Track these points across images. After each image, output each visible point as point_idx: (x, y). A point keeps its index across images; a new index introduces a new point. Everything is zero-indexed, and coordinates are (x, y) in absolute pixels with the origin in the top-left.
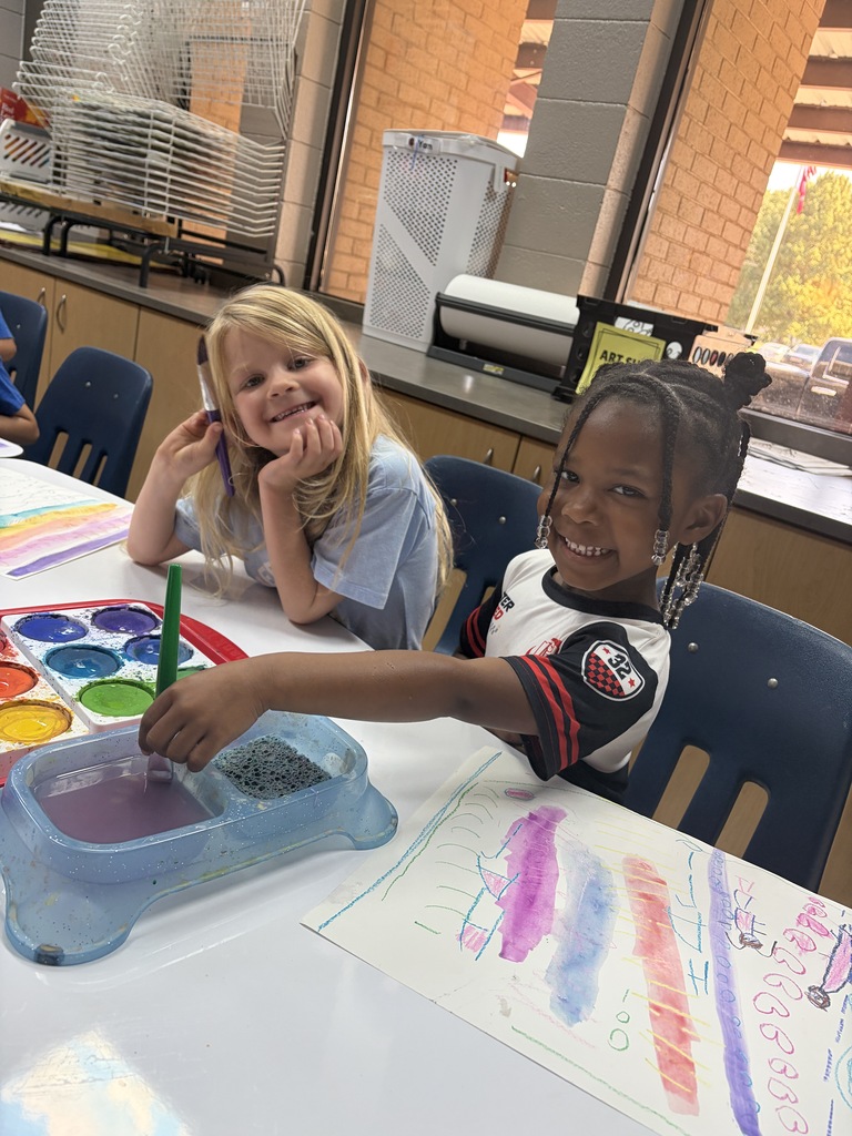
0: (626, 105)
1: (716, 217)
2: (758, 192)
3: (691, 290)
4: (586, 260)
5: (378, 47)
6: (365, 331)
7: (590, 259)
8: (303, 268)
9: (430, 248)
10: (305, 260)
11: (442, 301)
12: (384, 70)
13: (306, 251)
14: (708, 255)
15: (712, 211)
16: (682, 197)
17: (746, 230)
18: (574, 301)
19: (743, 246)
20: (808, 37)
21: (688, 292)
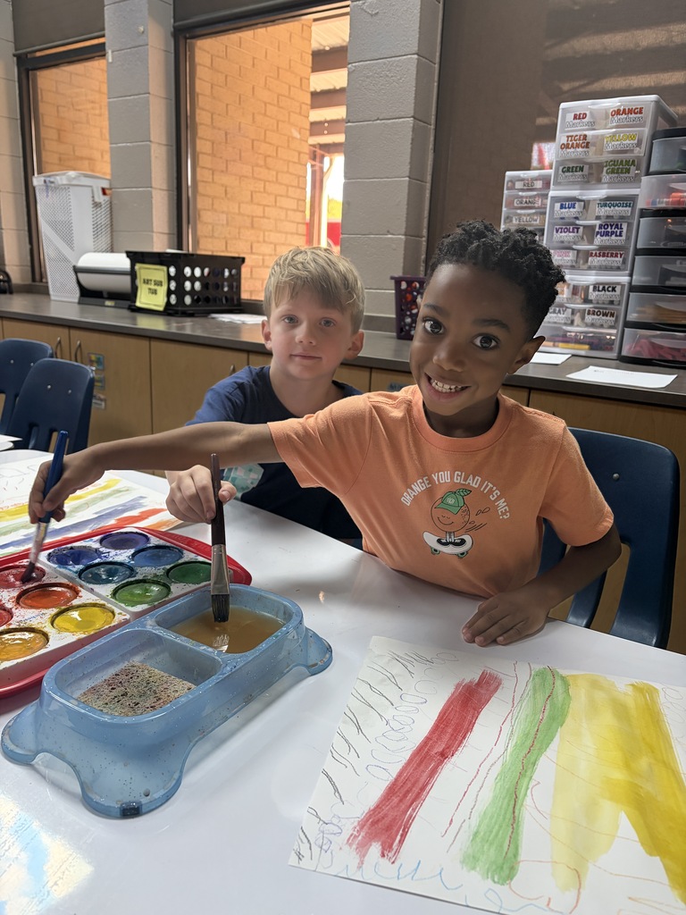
0: (150, 141)
1: (265, 195)
2: (299, 177)
3: (261, 239)
4: (153, 232)
5: (51, 127)
6: (52, 298)
7: (155, 230)
8: (29, 269)
9: (69, 242)
10: (29, 264)
11: (77, 270)
12: (59, 140)
13: (29, 258)
14: (269, 218)
15: (259, 192)
16: (226, 187)
17: (299, 200)
18: (124, 255)
19: (300, 209)
20: (304, 81)
21: (258, 242)
